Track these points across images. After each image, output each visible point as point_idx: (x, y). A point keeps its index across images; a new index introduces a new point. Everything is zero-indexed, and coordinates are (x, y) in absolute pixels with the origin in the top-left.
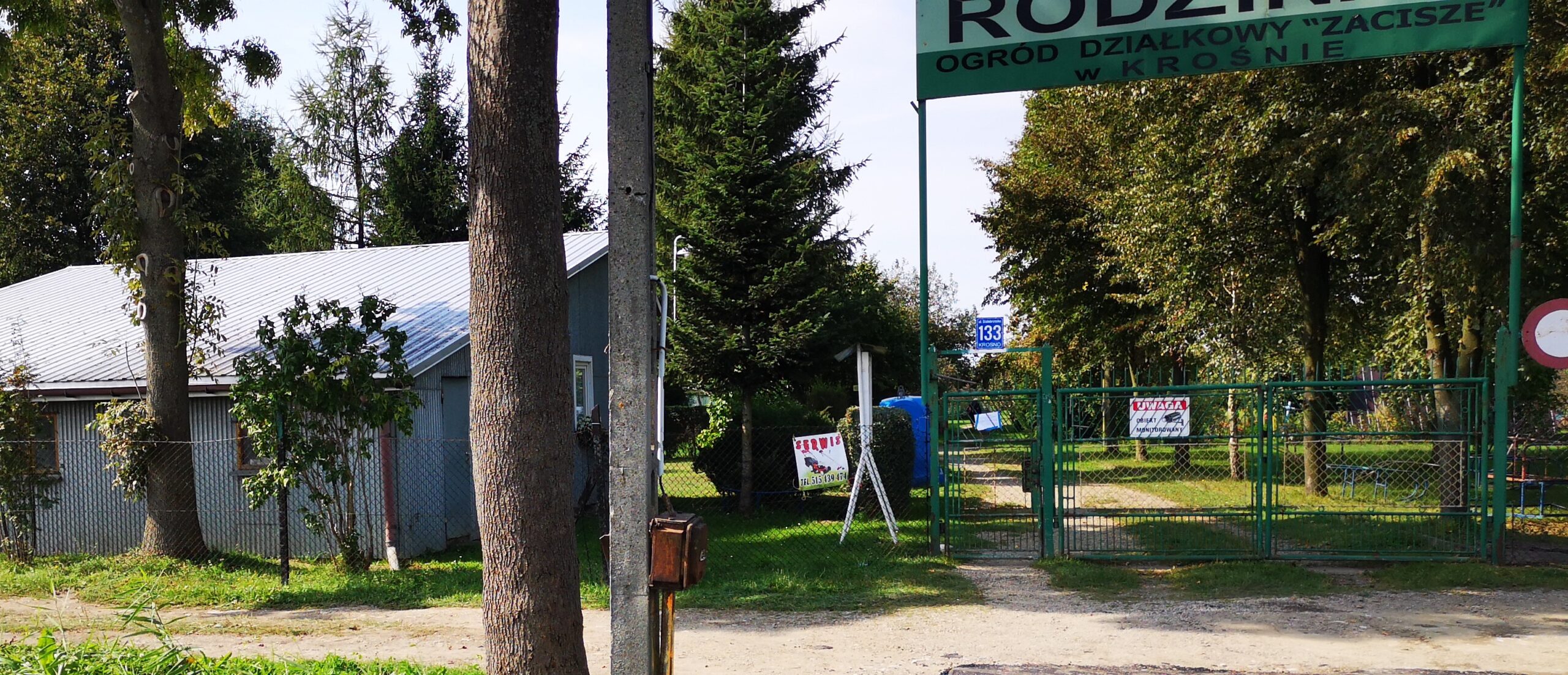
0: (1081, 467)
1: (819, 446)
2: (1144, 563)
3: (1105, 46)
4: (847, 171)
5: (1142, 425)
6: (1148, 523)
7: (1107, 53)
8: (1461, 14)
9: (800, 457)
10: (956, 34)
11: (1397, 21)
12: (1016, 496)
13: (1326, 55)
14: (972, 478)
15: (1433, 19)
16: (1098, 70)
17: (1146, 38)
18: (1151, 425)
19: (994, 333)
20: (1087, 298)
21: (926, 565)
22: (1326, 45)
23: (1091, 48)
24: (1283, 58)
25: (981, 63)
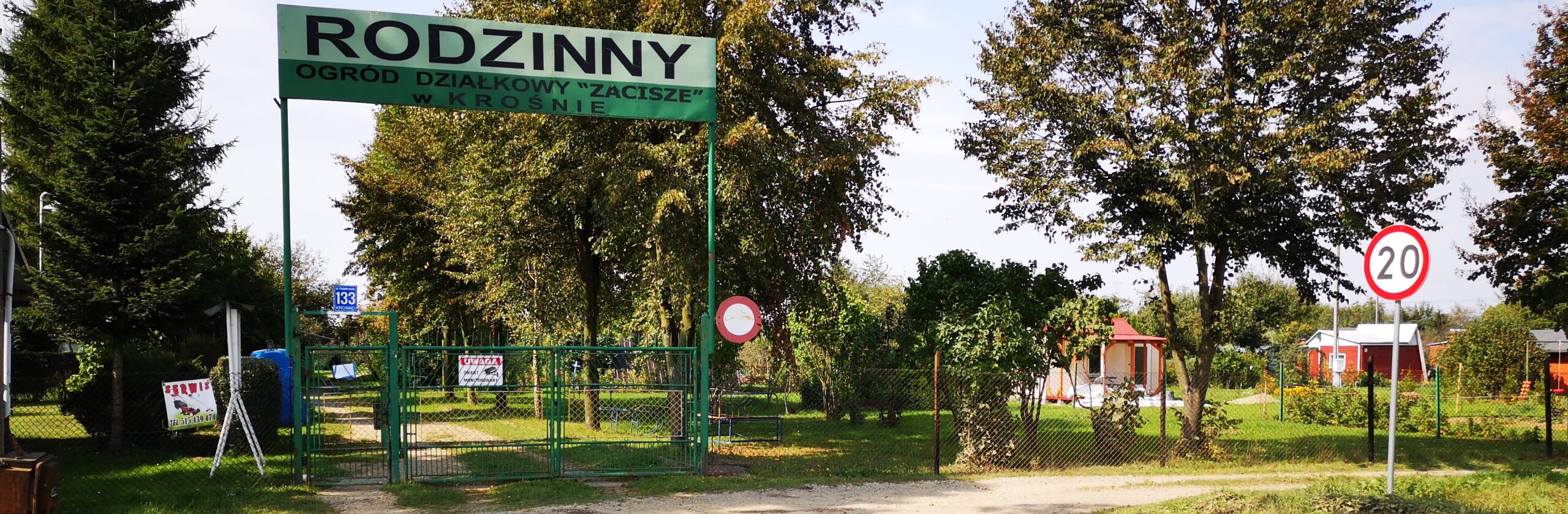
0: (421, 409)
1: (188, 390)
2: (471, 484)
3: (436, 79)
4: (218, 149)
5: (468, 377)
6: (473, 453)
7: (437, 84)
9: (169, 400)
10: (313, 49)
11: (638, 95)
12: (368, 433)
14: (333, 418)
15: (660, 97)
16: (430, 97)
17: (467, 77)
18: (475, 377)
19: (349, 298)
20: (428, 275)
21: (290, 493)
23: (425, 79)
24: (565, 109)
25: (335, 76)
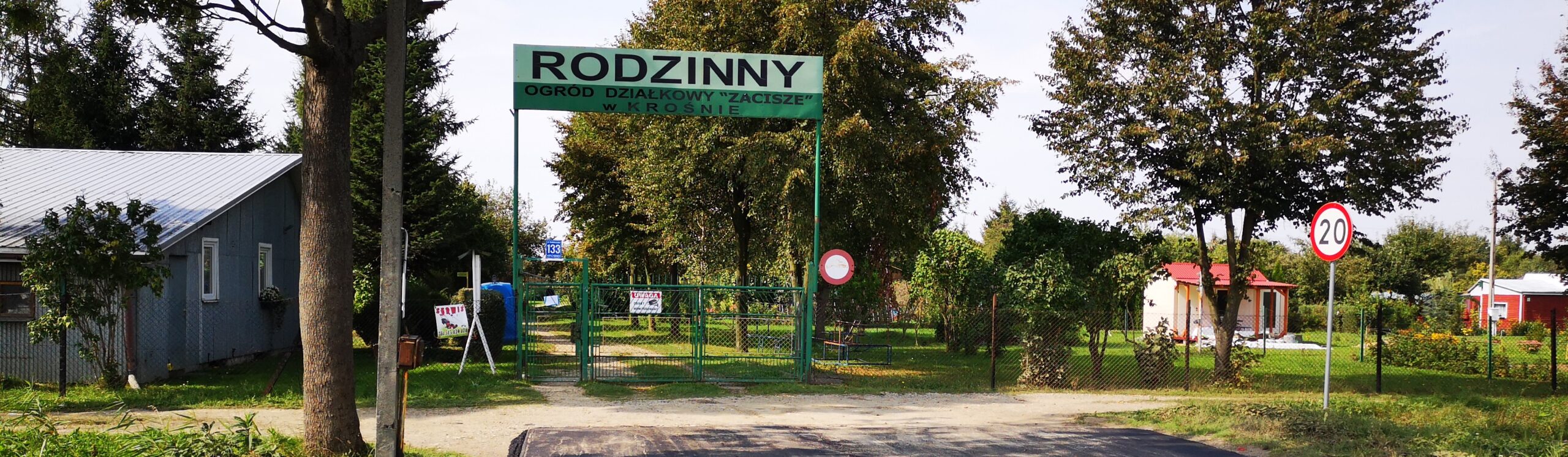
0: (604, 334)
1: (450, 312)
2: (637, 384)
3: (619, 92)
5: (637, 306)
7: (620, 96)
8: (793, 100)
9: (439, 318)
10: (536, 74)
11: (764, 100)
12: (567, 350)
13: (730, 113)
15: (781, 101)
16: (615, 105)
17: (641, 90)
18: (642, 306)
19: (556, 249)
21: (514, 386)
22: (731, 107)
23: (612, 93)
24: (710, 111)
25: (551, 93)
